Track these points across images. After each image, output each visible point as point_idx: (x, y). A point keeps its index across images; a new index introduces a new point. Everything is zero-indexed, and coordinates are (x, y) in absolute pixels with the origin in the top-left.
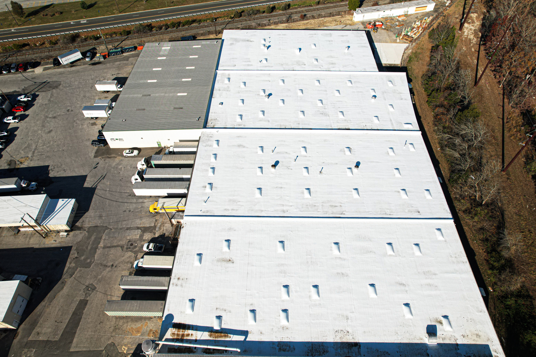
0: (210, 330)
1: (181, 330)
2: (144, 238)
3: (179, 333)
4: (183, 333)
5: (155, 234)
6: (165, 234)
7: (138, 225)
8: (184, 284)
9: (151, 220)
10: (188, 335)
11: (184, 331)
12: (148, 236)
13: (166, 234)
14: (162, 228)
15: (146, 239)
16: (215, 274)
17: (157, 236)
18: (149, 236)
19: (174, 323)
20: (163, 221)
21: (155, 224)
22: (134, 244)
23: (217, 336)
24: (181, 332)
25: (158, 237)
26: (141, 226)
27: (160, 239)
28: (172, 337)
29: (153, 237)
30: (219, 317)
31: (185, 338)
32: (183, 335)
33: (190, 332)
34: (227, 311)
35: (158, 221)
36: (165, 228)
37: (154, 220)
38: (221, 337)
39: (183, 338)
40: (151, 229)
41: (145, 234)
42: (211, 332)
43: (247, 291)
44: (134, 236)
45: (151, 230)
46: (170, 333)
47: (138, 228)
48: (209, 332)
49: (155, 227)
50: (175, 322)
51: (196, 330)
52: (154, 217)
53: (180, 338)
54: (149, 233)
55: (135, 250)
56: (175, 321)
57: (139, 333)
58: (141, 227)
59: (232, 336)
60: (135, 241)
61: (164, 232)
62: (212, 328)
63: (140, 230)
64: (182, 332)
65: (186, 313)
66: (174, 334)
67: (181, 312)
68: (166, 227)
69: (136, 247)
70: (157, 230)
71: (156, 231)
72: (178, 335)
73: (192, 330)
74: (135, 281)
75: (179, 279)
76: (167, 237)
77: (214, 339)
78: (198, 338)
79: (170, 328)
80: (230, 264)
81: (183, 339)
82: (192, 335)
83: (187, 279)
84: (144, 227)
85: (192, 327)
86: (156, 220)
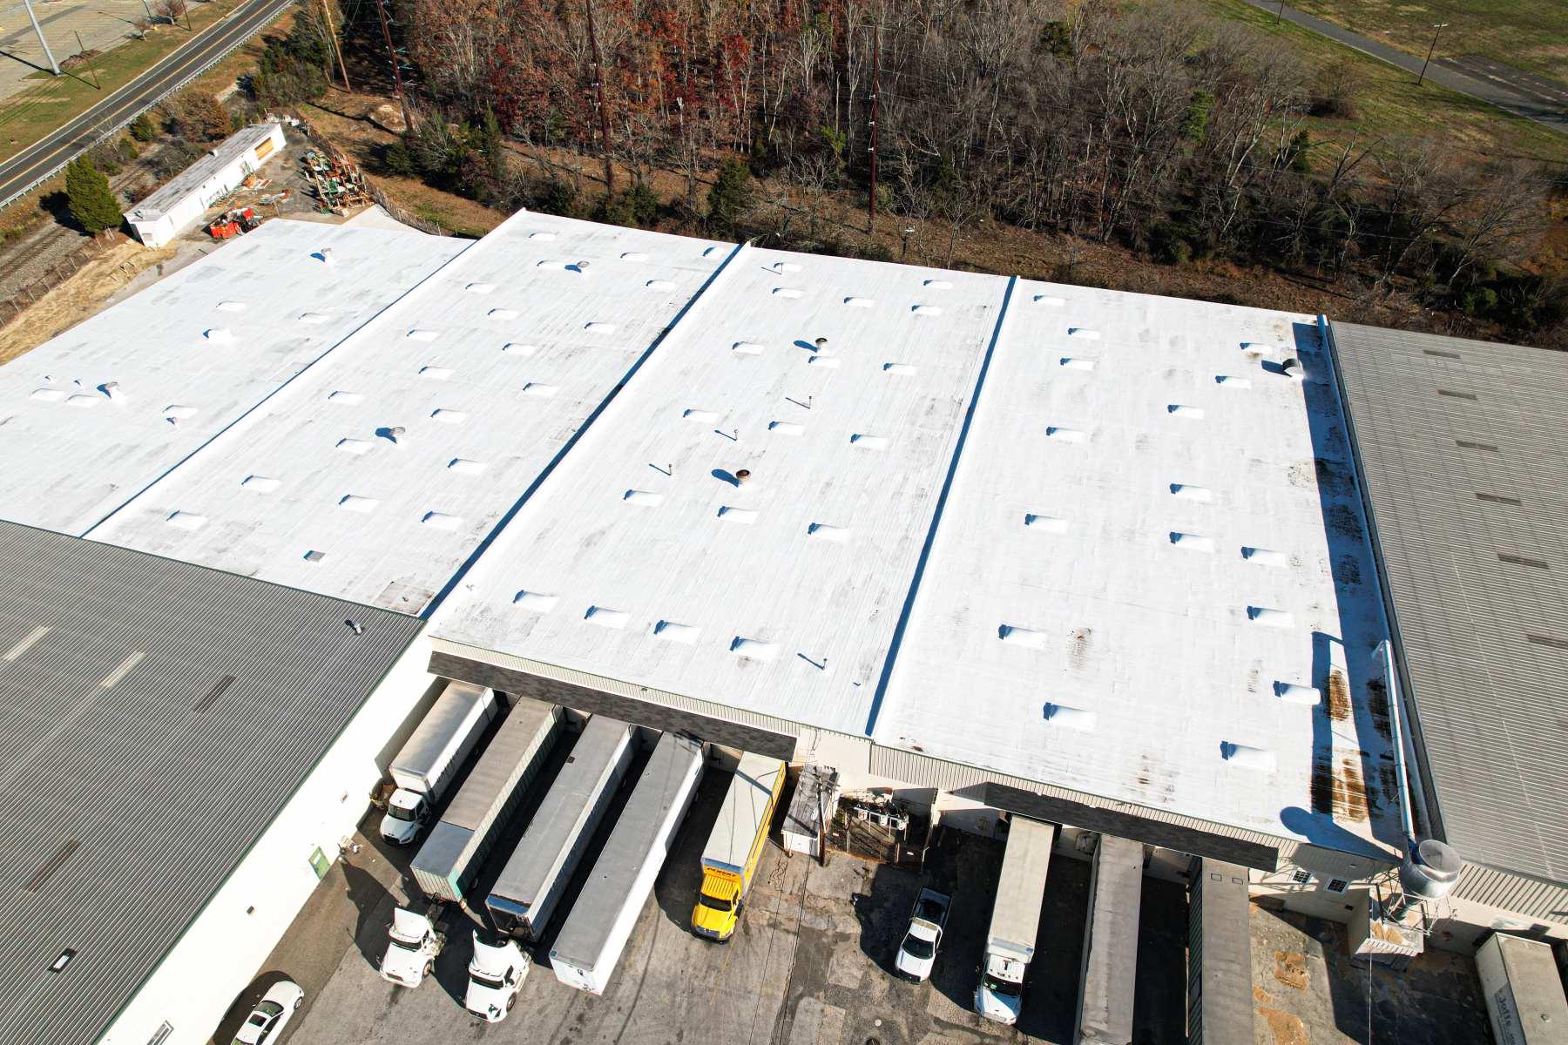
0: (1323, 716)
1: (1336, 790)
2: (854, 985)
3: (1347, 798)
4: (1344, 786)
5: (844, 937)
6: (854, 895)
7: (769, 1008)
8: (1167, 767)
9: (762, 945)
10: (1350, 773)
11: (1337, 783)
12: (850, 967)
13: (858, 890)
14: (821, 904)
15: (859, 974)
16: (1129, 679)
17: (855, 929)
18: (846, 962)
19: (1313, 807)
20: (786, 895)
21: (788, 932)
22: (874, 1033)
23: (1339, 701)
24: (1341, 790)
25: (861, 922)
26: (781, 995)
27: (875, 917)
28: (1363, 818)
29: (857, 947)
30: (1280, 688)
31: (1361, 782)
32: (1352, 787)
33: (1337, 766)
34: (1258, 669)
35: (780, 918)
36: (826, 893)
37: (769, 932)
38: (1340, 693)
39: (1363, 789)
40: (812, 950)
41: (831, 981)
42: (1330, 714)
43: (1189, 613)
44: (829, 1032)
45: (819, 951)
46: (1351, 822)
47: (789, 1010)
48: (1329, 719)
49: (803, 933)
50: (1310, 804)
51: (1327, 749)
52: (754, 931)
53: (1363, 796)
54: (833, 960)
55: (905, 1031)
56: (1305, 803)
57: (1296, 1026)
58: (787, 998)
59: (1333, 670)
60: (857, 1030)
61: (846, 897)
62: (1315, 709)
63: (803, 1003)
64: (1341, 787)
65: (1273, 770)
66: (1352, 813)
67: (1271, 784)
68: (820, 888)
69: (889, 1026)
70: (823, 926)
71: (830, 933)
72: (1353, 801)
73: (1329, 759)
74: (1110, 977)
75: (1143, 781)
76: (873, 888)
77: (1350, 709)
78: (1357, 748)
79: (1335, 821)
80: (1096, 639)
81: (1366, 788)
82: (1346, 763)
83: (1144, 757)
84: (791, 984)
85: (1320, 758)
86: (774, 925)
